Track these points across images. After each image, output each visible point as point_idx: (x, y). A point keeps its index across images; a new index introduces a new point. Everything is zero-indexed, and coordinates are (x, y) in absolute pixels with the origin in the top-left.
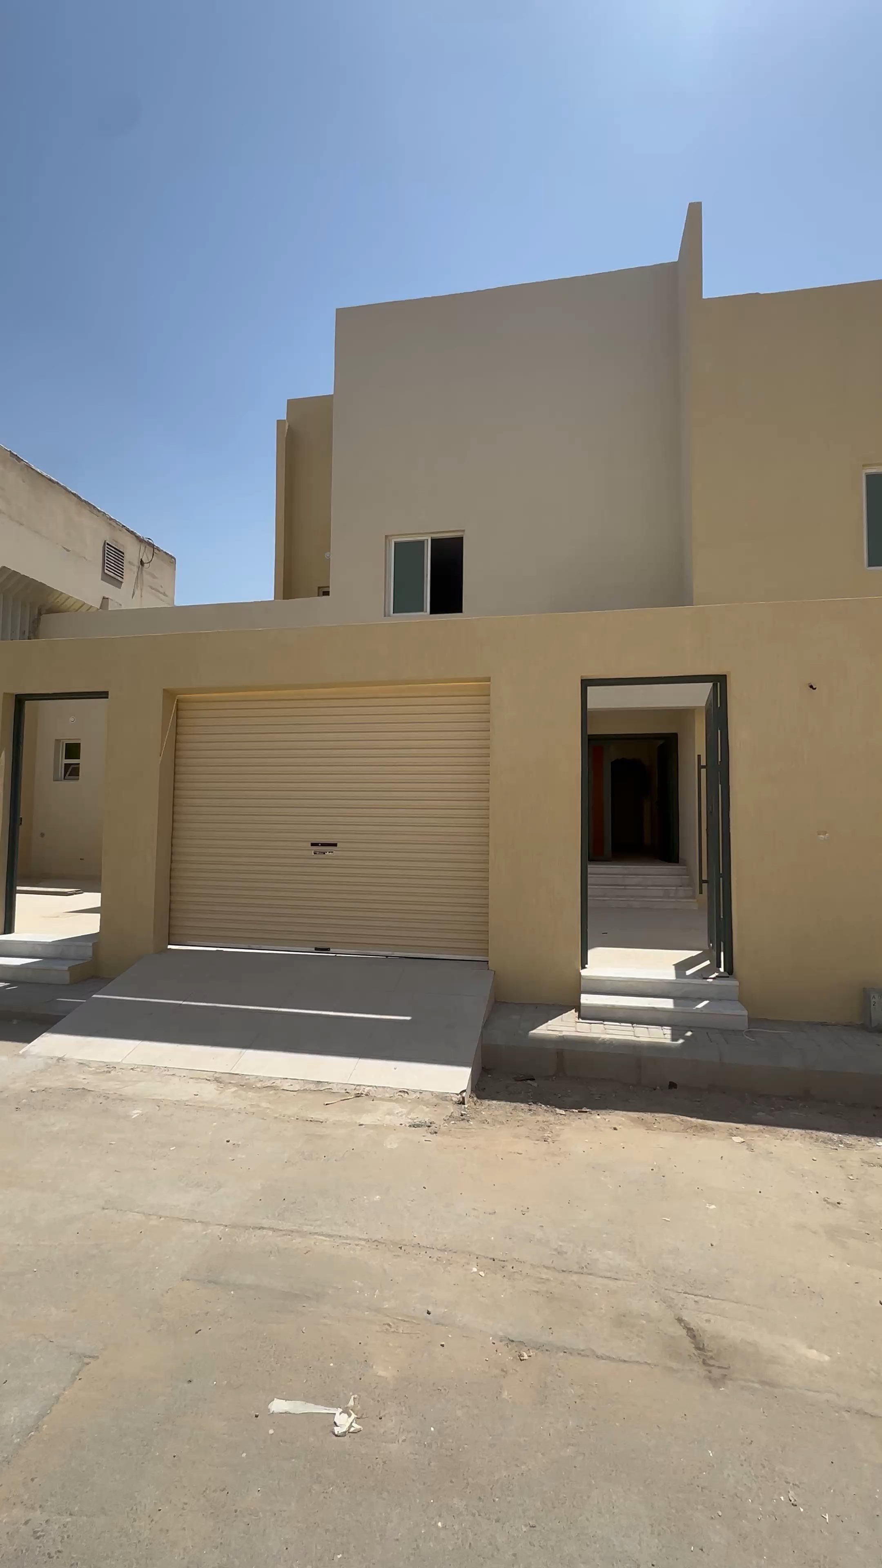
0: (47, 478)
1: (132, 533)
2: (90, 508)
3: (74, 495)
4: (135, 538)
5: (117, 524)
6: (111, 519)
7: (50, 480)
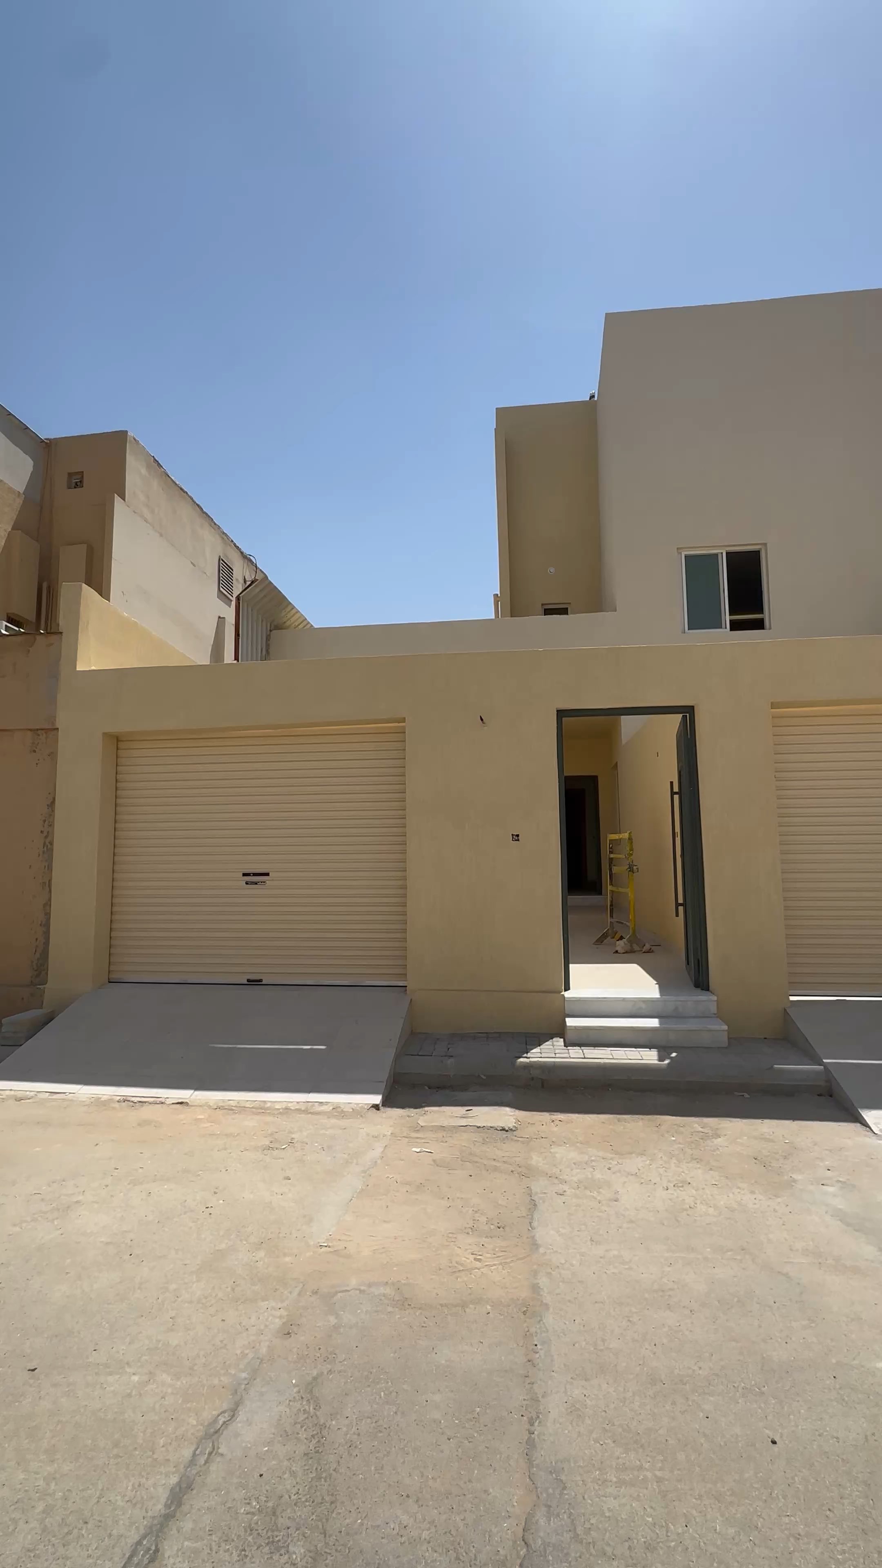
0: (178, 486)
1: (238, 547)
2: (209, 520)
3: (198, 505)
4: (240, 553)
5: (228, 538)
6: (224, 533)
7: (181, 489)
